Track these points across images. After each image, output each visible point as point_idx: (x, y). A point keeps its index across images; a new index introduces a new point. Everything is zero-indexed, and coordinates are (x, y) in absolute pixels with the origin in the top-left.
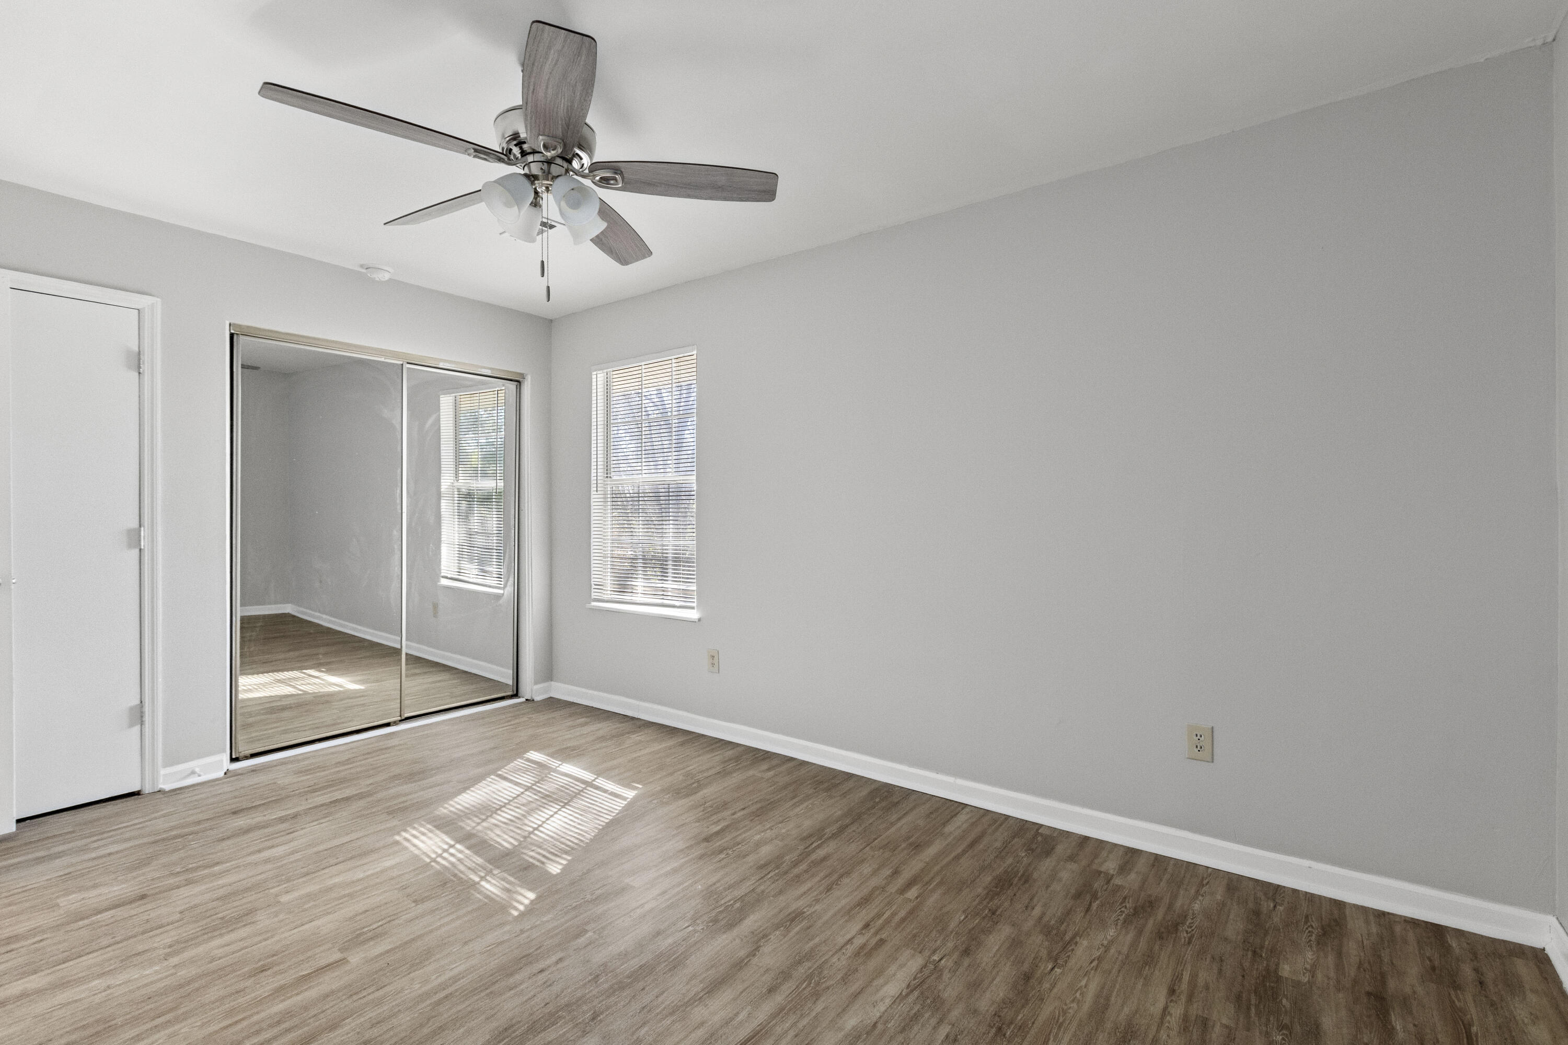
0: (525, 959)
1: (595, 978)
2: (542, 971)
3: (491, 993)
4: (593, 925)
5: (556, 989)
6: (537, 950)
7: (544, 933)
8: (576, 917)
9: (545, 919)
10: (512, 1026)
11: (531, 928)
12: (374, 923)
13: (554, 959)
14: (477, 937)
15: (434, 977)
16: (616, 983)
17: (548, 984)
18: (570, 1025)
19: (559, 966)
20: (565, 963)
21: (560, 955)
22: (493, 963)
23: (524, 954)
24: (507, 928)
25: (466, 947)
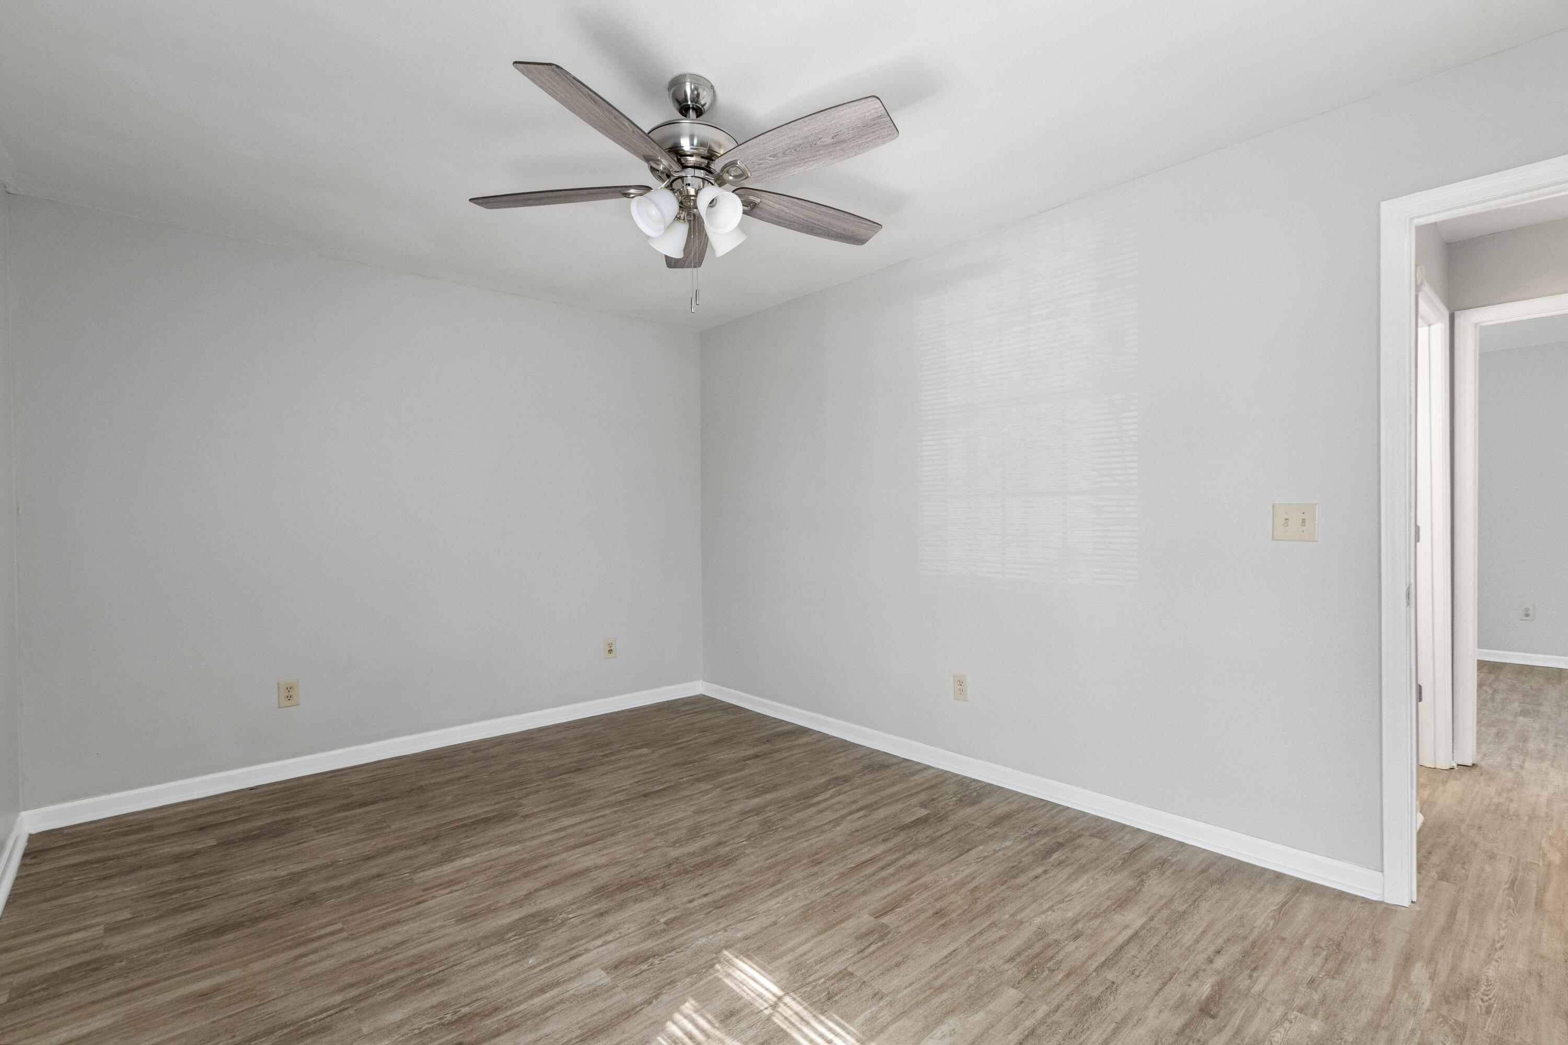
0: (719, 905)
1: (665, 887)
2: (706, 895)
3: (742, 885)
4: (658, 928)
5: (695, 883)
6: (711, 912)
7: (705, 926)
8: (673, 938)
9: (704, 940)
10: (723, 866)
11: (717, 931)
12: (873, 952)
13: (695, 903)
14: (766, 928)
15: (790, 899)
16: (650, 882)
17: (701, 886)
18: (685, 863)
19: (692, 897)
20: (686, 899)
21: (691, 905)
22: (746, 904)
23: (721, 909)
24: (740, 935)
25: (773, 919)
